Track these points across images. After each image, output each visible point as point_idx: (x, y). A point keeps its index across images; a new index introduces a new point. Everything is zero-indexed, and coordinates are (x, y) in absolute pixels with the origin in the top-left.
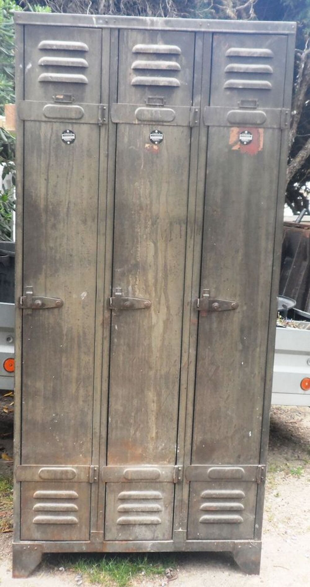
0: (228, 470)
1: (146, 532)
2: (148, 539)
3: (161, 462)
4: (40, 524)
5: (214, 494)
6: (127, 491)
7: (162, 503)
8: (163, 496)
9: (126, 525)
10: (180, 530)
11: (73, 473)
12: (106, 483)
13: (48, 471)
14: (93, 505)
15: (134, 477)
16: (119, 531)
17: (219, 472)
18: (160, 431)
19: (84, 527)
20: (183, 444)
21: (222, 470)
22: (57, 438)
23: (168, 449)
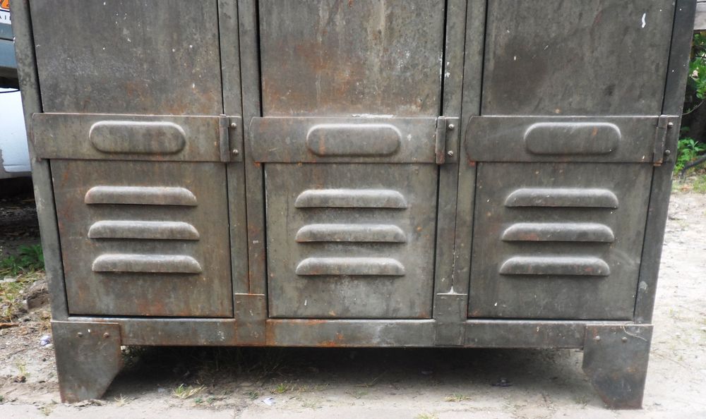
0: (579, 130)
1: (368, 296)
2: (374, 315)
3: (402, 108)
4: (108, 274)
5: (539, 197)
6: (317, 188)
7: (407, 222)
8: (408, 203)
9: (317, 278)
10: (452, 292)
11: (177, 135)
12: (263, 165)
13: (112, 130)
14: (235, 224)
15: (334, 146)
16: (301, 292)
17: (554, 133)
18: (398, 11)
19: (216, 281)
20: (459, 53)
21: (563, 128)
22: (125, 32)
23: (420, 67)
